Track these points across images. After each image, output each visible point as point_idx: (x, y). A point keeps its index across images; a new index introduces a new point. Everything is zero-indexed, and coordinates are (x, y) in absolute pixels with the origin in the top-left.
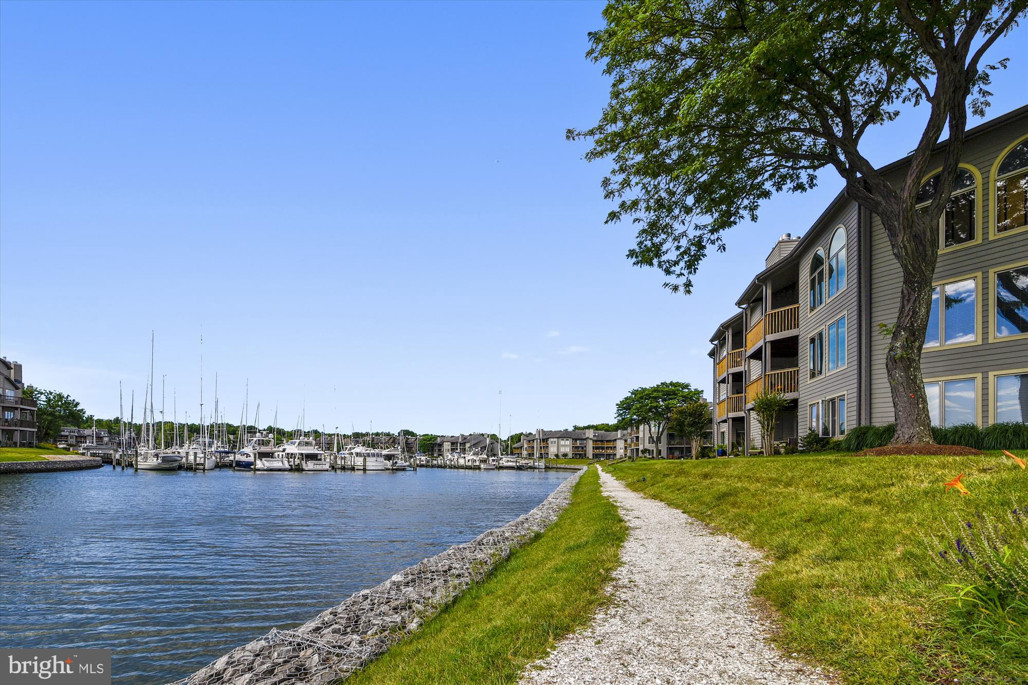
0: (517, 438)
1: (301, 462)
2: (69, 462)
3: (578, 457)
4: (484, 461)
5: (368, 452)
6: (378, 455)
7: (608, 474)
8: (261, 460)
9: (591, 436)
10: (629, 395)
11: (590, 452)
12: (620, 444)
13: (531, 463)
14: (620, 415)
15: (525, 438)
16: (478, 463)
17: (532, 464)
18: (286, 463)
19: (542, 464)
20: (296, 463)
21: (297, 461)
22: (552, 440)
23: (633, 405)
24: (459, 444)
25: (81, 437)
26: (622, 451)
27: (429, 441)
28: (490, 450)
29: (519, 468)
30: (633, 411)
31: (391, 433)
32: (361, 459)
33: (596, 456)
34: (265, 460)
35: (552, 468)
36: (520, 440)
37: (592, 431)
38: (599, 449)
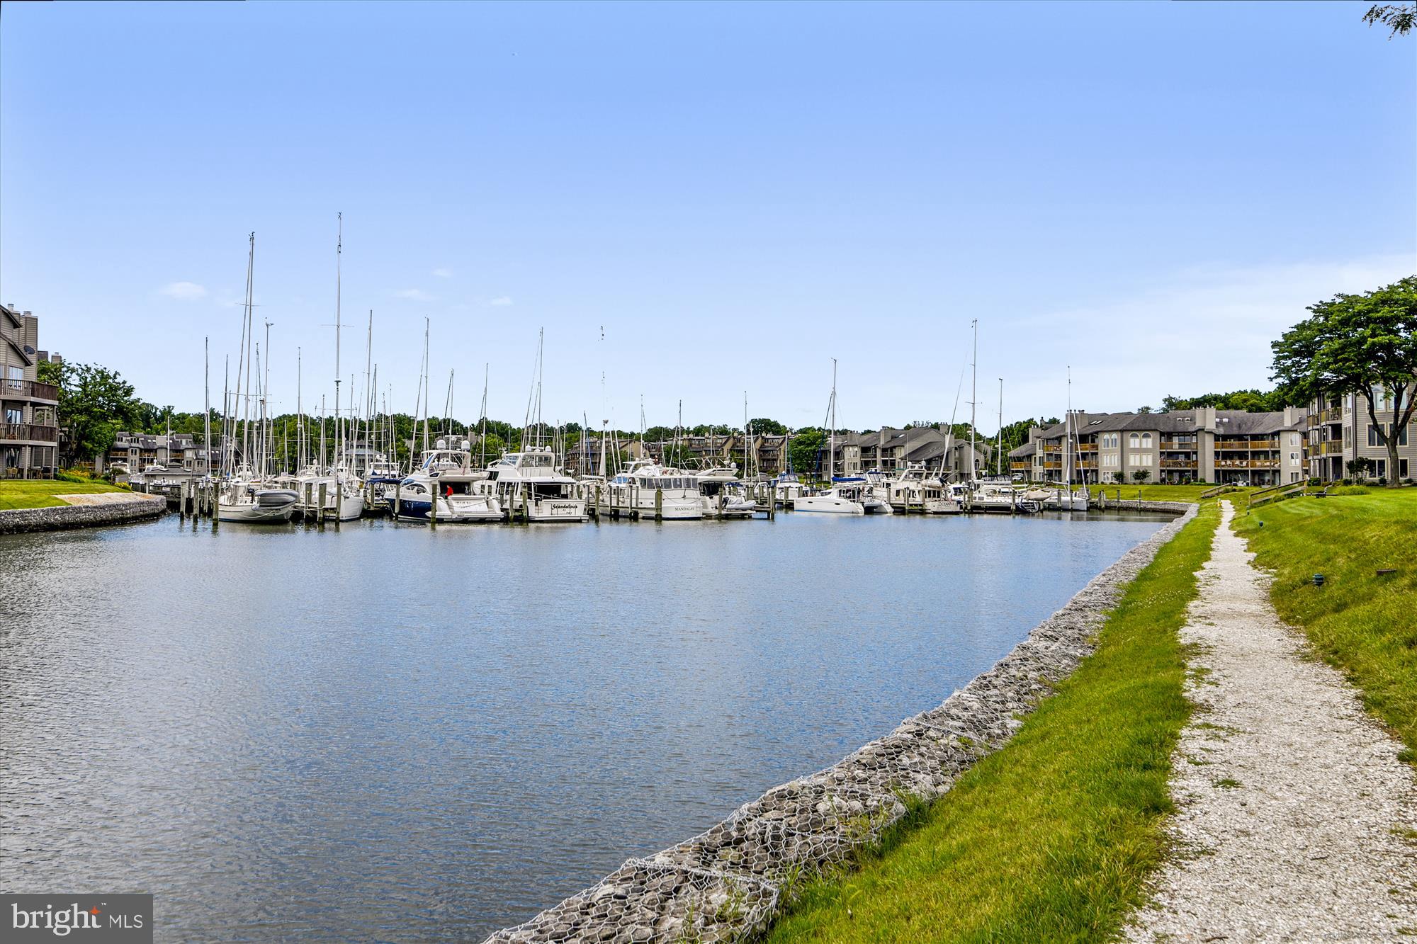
0: (1018, 434)
1: (525, 502)
2: (102, 508)
3: (1176, 477)
4: (934, 494)
5: (667, 476)
6: (688, 484)
7: (1239, 539)
8: (446, 498)
9: (1211, 425)
10: (1309, 316)
11: (1208, 466)
12: (1291, 445)
13: (1050, 495)
14: (1285, 370)
15: (1039, 432)
16: (918, 499)
17: (1053, 500)
18: (496, 505)
19: (1080, 498)
20: (516, 506)
21: (518, 500)
22: (1106, 436)
23: (1320, 343)
24: (879, 453)
25: (149, 451)
26: (1297, 462)
27: (809, 445)
28: (952, 463)
29: (1022, 511)
30: (1319, 359)
31: (730, 426)
32: (652, 493)
33: (1224, 477)
34: (454, 499)
35: (1108, 508)
36: (1025, 439)
37: (1211, 412)
38: (1231, 458)
